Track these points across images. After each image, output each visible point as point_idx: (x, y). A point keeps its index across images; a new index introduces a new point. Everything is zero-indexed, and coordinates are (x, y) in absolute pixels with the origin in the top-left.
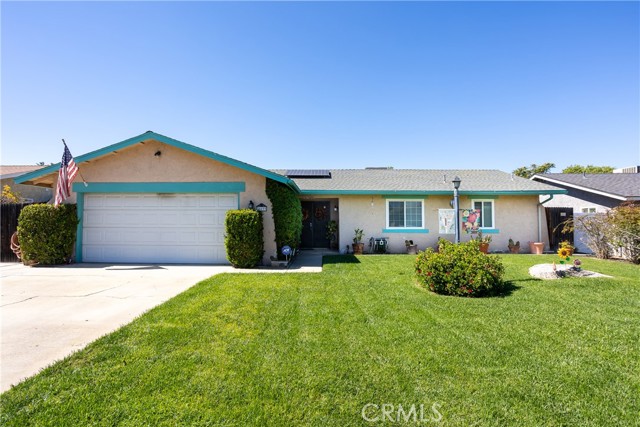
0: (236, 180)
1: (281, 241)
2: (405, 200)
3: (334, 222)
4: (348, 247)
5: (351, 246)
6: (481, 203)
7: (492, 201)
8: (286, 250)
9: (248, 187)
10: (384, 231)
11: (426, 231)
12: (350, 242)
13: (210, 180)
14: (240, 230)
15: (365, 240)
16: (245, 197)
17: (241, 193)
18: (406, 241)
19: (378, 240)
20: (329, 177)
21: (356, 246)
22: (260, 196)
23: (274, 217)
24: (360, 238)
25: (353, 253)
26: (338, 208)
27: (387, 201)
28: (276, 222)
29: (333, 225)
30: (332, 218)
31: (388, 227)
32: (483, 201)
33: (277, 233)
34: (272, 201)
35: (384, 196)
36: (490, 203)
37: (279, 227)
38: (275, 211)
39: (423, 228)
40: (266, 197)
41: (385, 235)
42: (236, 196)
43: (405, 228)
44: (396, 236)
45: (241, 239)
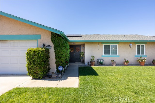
0: (37, 34)
1: (58, 64)
2: (110, 44)
3: (83, 53)
4: (88, 62)
5: (90, 62)
6: (140, 45)
7: (145, 45)
8: (61, 68)
9: (42, 37)
10: (102, 56)
11: (118, 56)
12: (90, 61)
13: (24, 34)
14: (34, 59)
15: (95, 60)
16: (41, 42)
17: (39, 40)
18: (112, 60)
19: (100, 60)
20: (81, 36)
21: (92, 62)
22: (48, 41)
23: (55, 52)
24: (93, 59)
25: (91, 65)
26: (84, 47)
27: (104, 45)
28: (56, 54)
29: (82, 54)
30: (82, 51)
31: (104, 55)
32: (141, 44)
33: (56, 59)
34: (54, 44)
35: (102, 42)
36: (143, 46)
37: (57, 57)
38: (55, 49)
39: (117, 55)
40: (51, 41)
41: (103, 58)
42: (37, 41)
43: (110, 55)
44: (107, 58)
45: (34, 64)
